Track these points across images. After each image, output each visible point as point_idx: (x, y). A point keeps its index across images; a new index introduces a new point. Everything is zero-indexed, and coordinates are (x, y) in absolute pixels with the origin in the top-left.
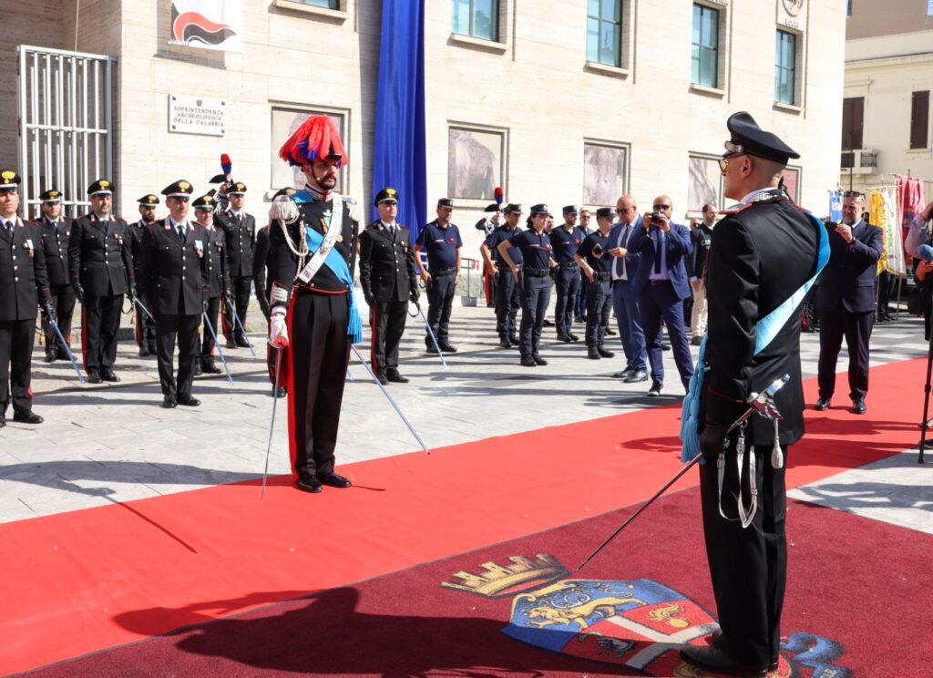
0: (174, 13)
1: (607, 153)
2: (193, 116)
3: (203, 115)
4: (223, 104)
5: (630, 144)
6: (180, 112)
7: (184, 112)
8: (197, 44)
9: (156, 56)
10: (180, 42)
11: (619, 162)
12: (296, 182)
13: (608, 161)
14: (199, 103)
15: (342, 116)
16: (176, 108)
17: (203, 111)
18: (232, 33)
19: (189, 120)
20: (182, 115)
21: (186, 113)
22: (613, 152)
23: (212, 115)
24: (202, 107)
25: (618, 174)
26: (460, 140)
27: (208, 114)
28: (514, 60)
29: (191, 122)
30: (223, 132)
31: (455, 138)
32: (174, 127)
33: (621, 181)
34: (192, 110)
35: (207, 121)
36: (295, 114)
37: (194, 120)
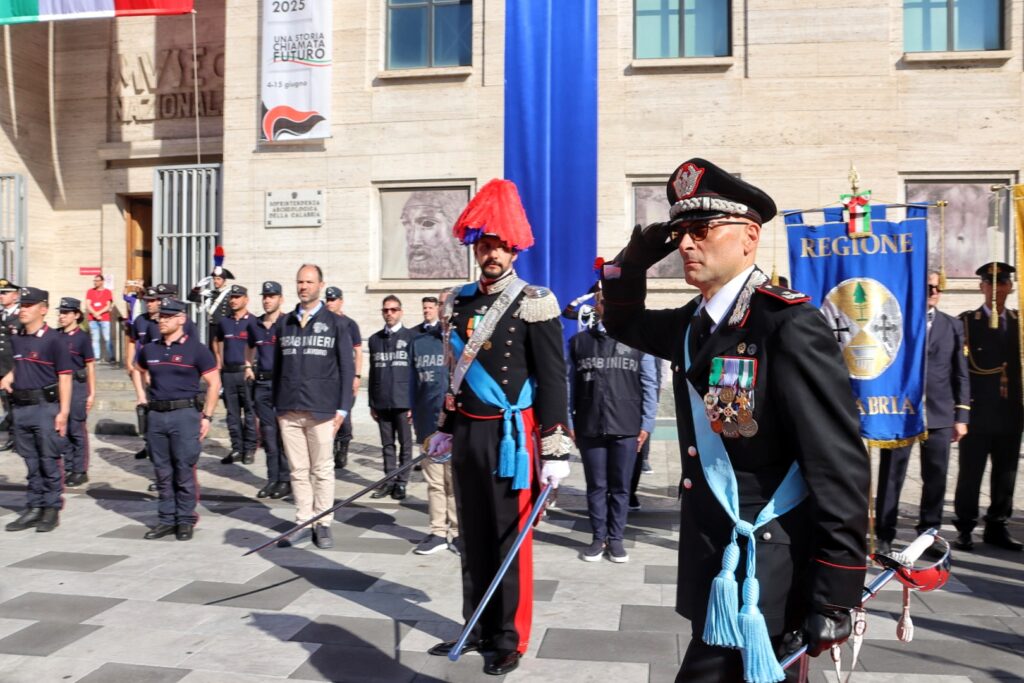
0: (264, 110)
1: (962, 192)
2: (287, 210)
3: (298, 207)
4: (319, 193)
5: (1016, 173)
6: (276, 207)
7: (280, 207)
8: (285, 137)
9: (254, 152)
10: (270, 137)
11: (991, 205)
12: (410, 270)
13: (964, 204)
14: (294, 195)
15: (468, 188)
16: (271, 204)
17: (298, 203)
18: (320, 118)
19: (284, 213)
20: (278, 209)
21: (281, 208)
22: (977, 190)
23: (309, 206)
24: (298, 199)
25: (991, 223)
26: (655, 199)
27: (303, 206)
28: (746, 76)
29: (286, 216)
30: (319, 222)
31: (645, 197)
32: (269, 223)
33: (1001, 235)
34: (287, 203)
35: (303, 212)
36: (409, 194)
37: (289, 213)
